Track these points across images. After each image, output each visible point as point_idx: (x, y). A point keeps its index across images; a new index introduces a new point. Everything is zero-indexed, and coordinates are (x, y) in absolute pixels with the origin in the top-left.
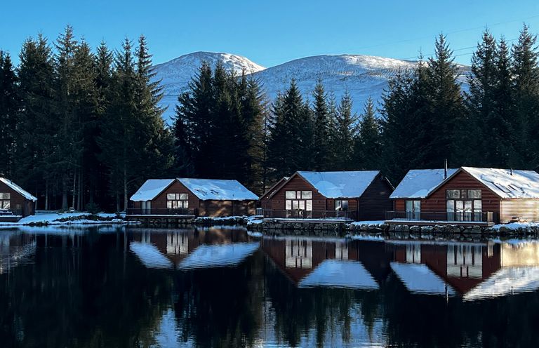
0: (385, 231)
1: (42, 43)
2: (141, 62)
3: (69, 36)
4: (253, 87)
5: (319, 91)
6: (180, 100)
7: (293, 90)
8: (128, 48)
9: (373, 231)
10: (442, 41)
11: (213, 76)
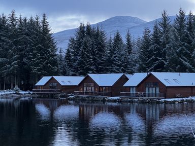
0: (120, 101)
1: (4, 18)
2: (44, 25)
3: (13, 15)
4: (102, 34)
5: (129, 36)
6: (70, 41)
7: (118, 35)
8: (37, 19)
9: (115, 101)
10: (165, 13)
11: (85, 30)
